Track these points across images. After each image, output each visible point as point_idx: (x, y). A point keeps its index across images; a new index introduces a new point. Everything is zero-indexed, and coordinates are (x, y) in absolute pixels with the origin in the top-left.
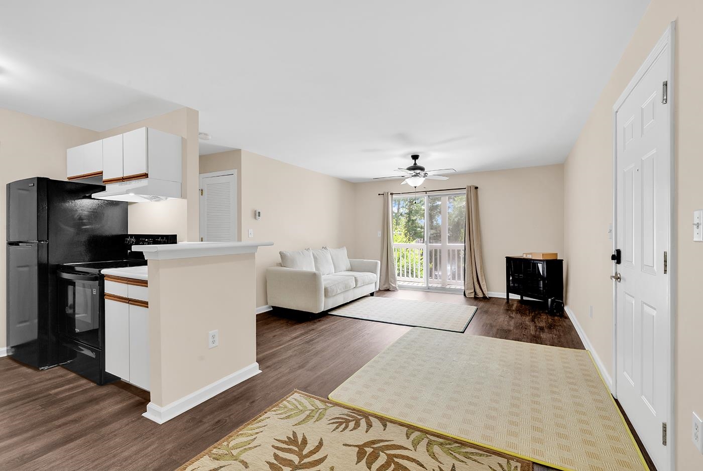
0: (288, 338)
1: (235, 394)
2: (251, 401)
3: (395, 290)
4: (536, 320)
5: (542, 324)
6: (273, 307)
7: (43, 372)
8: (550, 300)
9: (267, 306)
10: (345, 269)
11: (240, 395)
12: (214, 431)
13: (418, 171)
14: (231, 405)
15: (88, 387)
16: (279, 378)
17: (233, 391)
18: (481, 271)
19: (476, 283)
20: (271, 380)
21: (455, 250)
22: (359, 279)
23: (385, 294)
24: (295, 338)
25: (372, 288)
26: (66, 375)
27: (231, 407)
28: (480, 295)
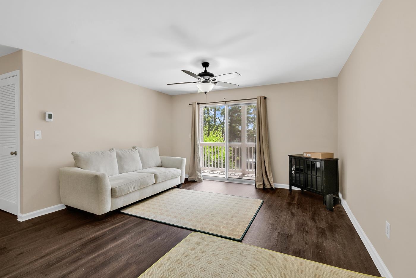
3: (200, 181)
4: (316, 218)
5: (323, 225)
6: (66, 206)
8: (328, 196)
9: (61, 205)
10: (154, 165)
13: (208, 77)
18: (268, 167)
19: (265, 177)
21: (251, 147)
22: (159, 176)
23: (190, 185)
25: (178, 182)
28: (268, 187)
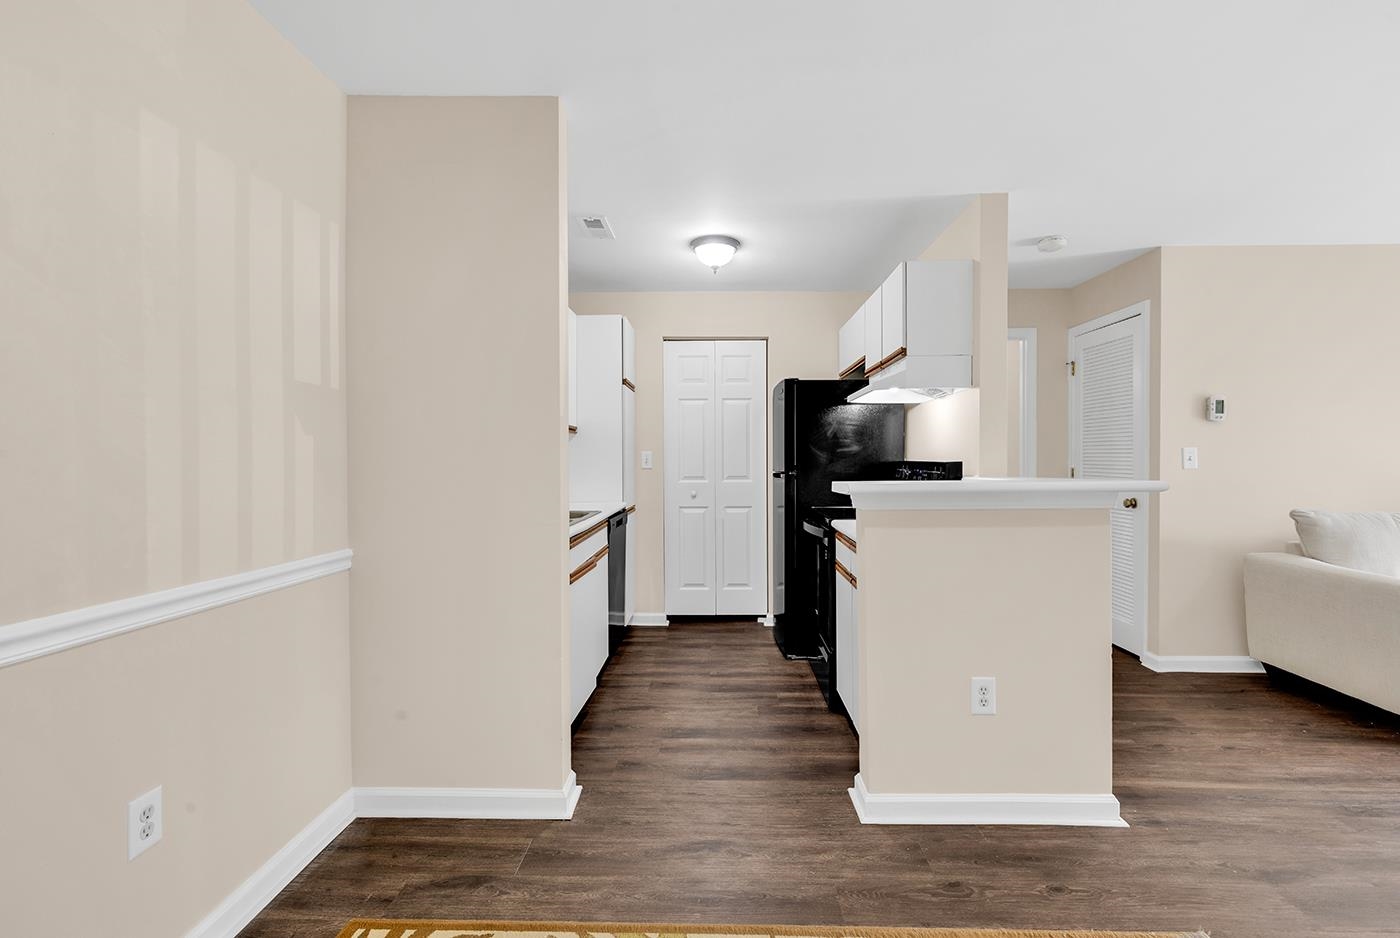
0: (1276, 771)
1: (1027, 845)
2: (1056, 884)
7: (789, 662)
11: (1037, 854)
12: (934, 899)
14: (1005, 865)
15: (817, 706)
16: (1171, 869)
17: (1027, 837)
20: (1143, 862)
24: (1304, 780)
26: (807, 676)
27: (999, 870)
